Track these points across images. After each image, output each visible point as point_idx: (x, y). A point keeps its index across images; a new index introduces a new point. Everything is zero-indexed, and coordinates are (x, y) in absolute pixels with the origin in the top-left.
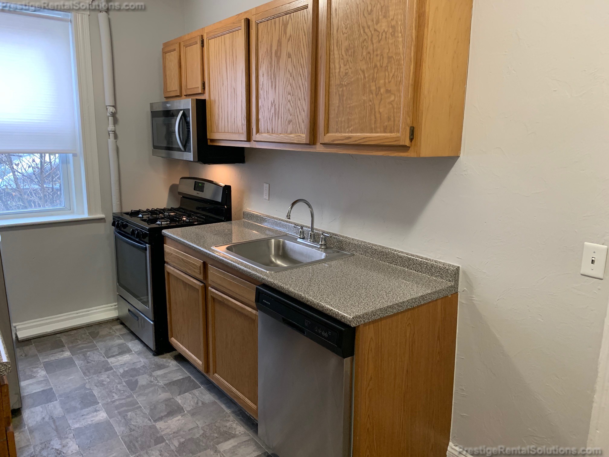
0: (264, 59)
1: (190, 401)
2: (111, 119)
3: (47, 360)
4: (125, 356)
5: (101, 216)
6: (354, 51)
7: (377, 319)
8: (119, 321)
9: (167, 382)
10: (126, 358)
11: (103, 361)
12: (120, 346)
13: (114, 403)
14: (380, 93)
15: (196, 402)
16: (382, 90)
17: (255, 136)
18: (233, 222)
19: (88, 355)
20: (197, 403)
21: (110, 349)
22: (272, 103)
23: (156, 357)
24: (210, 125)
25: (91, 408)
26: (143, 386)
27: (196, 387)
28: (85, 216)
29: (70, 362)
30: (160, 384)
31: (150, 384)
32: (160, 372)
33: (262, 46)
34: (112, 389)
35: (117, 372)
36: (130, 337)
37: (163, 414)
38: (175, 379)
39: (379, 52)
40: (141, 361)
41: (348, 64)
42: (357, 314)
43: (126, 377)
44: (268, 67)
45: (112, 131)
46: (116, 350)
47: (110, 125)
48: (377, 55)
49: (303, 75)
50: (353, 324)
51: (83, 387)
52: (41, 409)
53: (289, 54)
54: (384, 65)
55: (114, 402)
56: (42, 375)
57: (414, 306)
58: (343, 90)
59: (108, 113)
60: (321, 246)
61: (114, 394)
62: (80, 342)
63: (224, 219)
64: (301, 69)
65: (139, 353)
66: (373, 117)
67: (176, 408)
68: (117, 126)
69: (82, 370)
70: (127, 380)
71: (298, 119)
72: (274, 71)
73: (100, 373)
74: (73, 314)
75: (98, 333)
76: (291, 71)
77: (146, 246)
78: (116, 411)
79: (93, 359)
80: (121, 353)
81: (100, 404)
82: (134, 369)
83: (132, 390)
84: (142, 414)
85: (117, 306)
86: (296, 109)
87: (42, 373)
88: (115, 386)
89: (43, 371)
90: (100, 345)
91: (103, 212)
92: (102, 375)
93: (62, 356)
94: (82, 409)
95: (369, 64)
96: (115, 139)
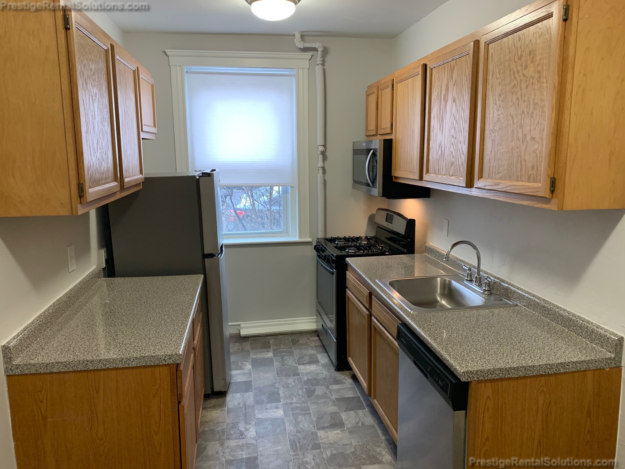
0: (435, 103)
1: (352, 420)
2: (321, 157)
3: (255, 357)
4: (313, 366)
5: (309, 240)
6: (506, 96)
7: (495, 378)
8: (316, 333)
9: (339, 397)
10: (313, 368)
11: (294, 367)
12: (311, 356)
13: (291, 405)
14: (526, 140)
15: (357, 421)
16: (528, 138)
17: (426, 177)
18: (416, 255)
19: (285, 359)
20: (358, 423)
21: (303, 357)
22: (439, 145)
23: (336, 372)
24: (394, 164)
25: (274, 405)
26: (318, 396)
27: (362, 408)
28: (297, 239)
29: (270, 362)
30: (332, 398)
31: (324, 396)
32: (335, 387)
33: (434, 90)
34: (294, 392)
35: (302, 379)
36: (321, 349)
37: (326, 425)
38: (346, 396)
39: (526, 98)
40: (323, 373)
41: (500, 109)
42: (470, 369)
43: (308, 385)
44: (438, 111)
45: (321, 167)
46: (307, 359)
47: (320, 162)
48: (524, 101)
49: (464, 119)
50: (464, 379)
51: (273, 385)
52: (240, 396)
53: (454, 98)
54: (530, 112)
55: (292, 403)
56: (248, 368)
57: (549, 373)
58: (495, 136)
59: (319, 152)
60: (484, 291)
61: (294, 397)
62: (282, 346)
63: (407, 252)
64: (462, 113)
65: (324, 366)
66: (519, 165)
67: (338, 423)
68: (326, 162)
69: (277, 371)
70: (307, 387)
71: (459, 162)
72: (442, 114)
73: (289, 376)
74: (282, 321)
75: (298, 341)
76: (455, 115)
77: (333, 270)
78: (291, 412)
79: (287, 363)
80: (310, 363)
81: (281, 403)
82: (316, 379)
83: (308, 397)
84: (310, 420)
85: (316, 320)
86: (457, 152)
87: (248, 367)
88: (297, 390)
89: (250, 365)
90: (297, 352)
91: (311, 236)
92: (290, 378)
93: (266, 356)
94: (267, 403)
95: (518, 110)
96: (323, 174)
